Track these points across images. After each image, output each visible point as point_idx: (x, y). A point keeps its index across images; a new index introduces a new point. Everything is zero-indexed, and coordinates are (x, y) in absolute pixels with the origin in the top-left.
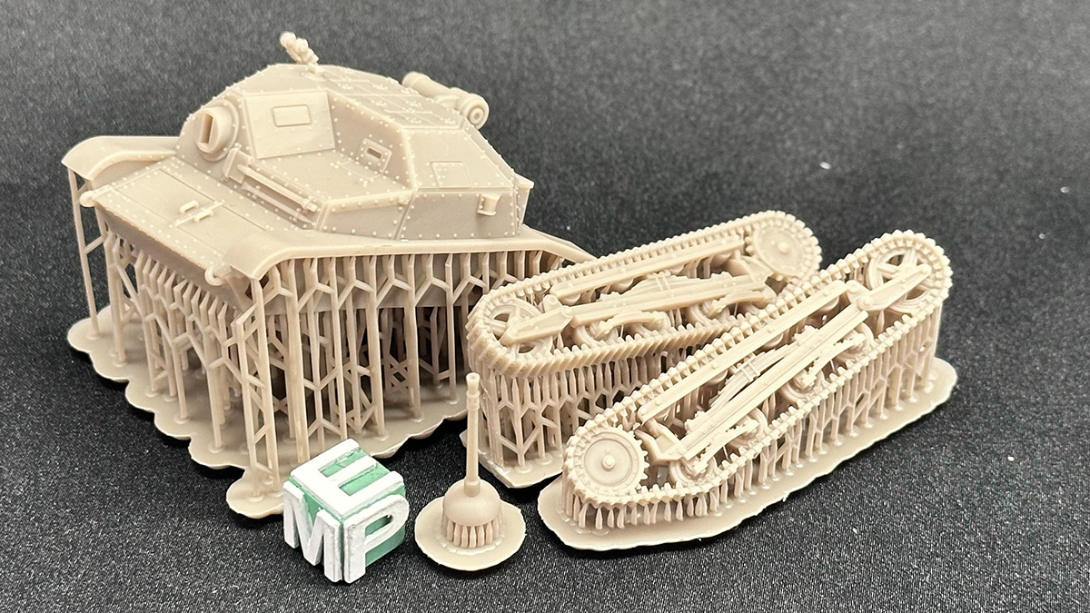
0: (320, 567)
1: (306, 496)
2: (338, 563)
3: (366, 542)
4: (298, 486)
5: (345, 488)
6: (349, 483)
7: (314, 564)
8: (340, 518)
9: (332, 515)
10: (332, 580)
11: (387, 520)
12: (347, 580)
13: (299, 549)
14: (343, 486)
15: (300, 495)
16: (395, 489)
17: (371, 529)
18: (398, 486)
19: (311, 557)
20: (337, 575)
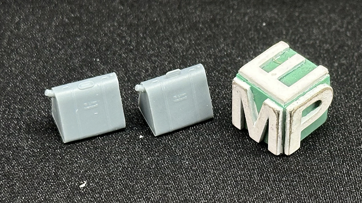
0: (264, 143)
1: (252, 89)
2: (280, 140)
3: (302, 123)
4: (245, 81)
5: (284, 80)
6: (285, 76)
7: (258, 141)
8: (283, 105)
9: (276, 102)
10: (275, 153)
11: (318, 104)
12: (287, 153)
13: (244, 130)
14: (281, 78)
15: (247, 87)
16: (323, 80)
17: (306, 112)
18: (325, 77)
19: (255, 135)
20: (278, 150)
